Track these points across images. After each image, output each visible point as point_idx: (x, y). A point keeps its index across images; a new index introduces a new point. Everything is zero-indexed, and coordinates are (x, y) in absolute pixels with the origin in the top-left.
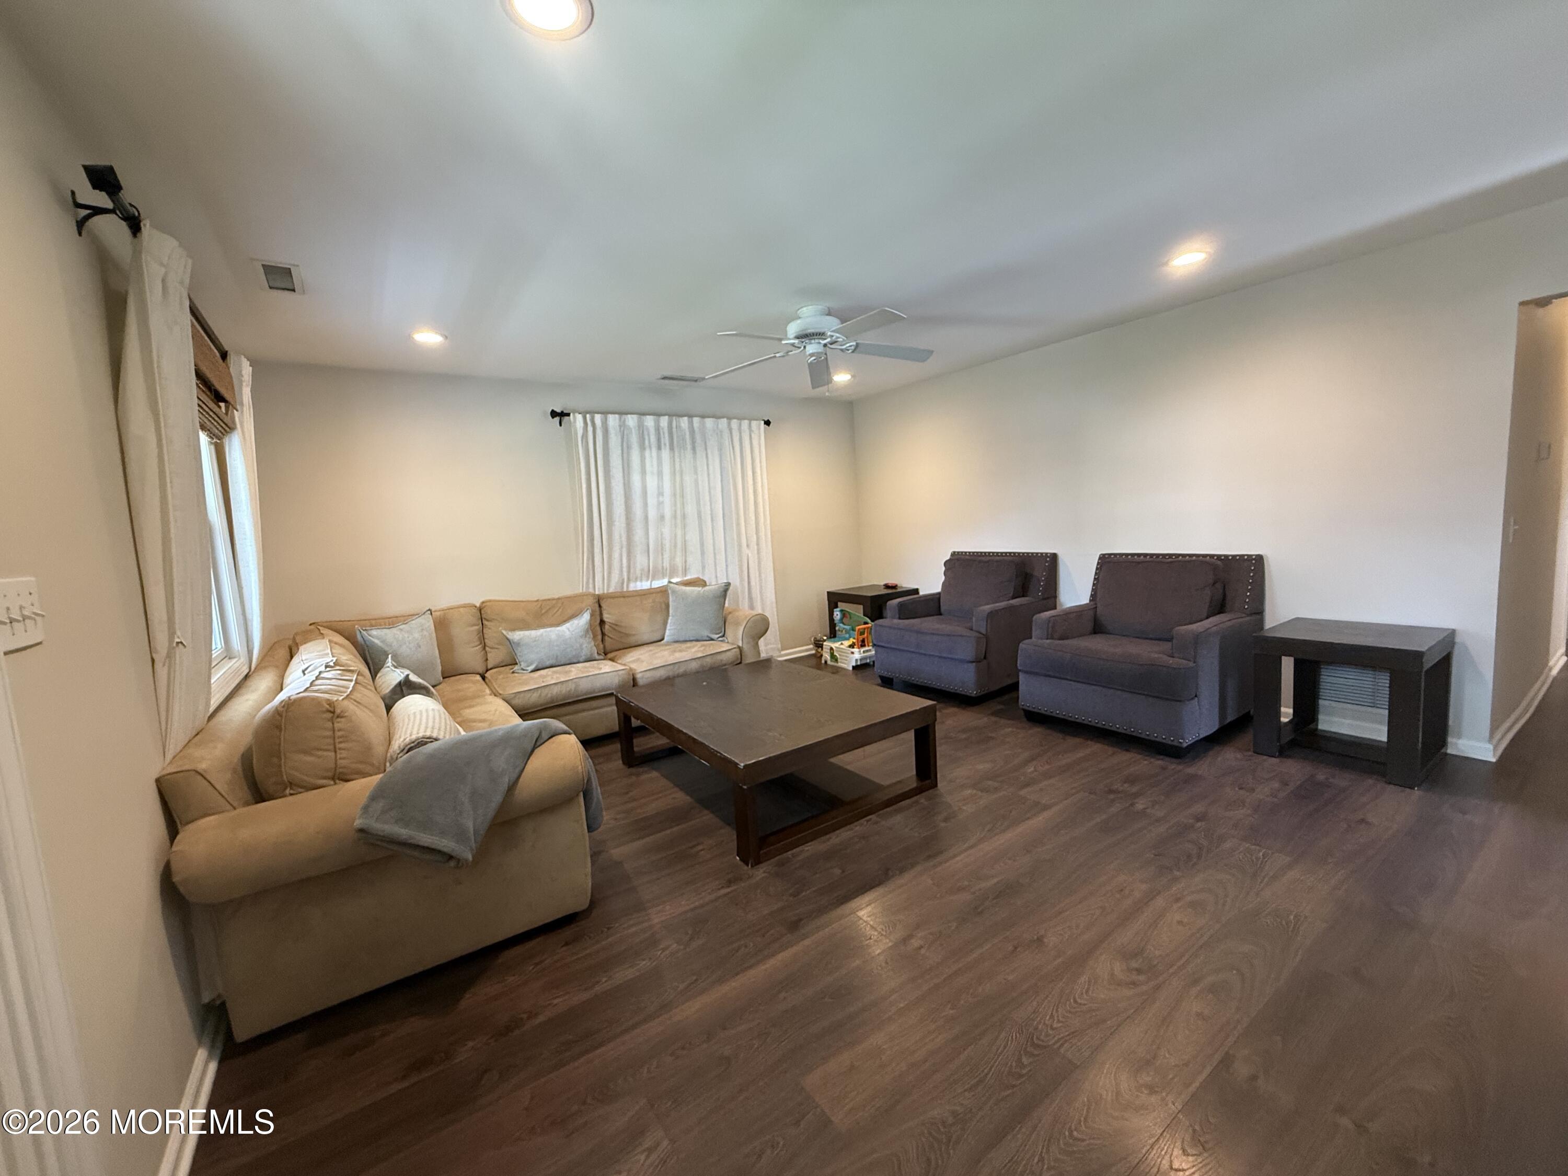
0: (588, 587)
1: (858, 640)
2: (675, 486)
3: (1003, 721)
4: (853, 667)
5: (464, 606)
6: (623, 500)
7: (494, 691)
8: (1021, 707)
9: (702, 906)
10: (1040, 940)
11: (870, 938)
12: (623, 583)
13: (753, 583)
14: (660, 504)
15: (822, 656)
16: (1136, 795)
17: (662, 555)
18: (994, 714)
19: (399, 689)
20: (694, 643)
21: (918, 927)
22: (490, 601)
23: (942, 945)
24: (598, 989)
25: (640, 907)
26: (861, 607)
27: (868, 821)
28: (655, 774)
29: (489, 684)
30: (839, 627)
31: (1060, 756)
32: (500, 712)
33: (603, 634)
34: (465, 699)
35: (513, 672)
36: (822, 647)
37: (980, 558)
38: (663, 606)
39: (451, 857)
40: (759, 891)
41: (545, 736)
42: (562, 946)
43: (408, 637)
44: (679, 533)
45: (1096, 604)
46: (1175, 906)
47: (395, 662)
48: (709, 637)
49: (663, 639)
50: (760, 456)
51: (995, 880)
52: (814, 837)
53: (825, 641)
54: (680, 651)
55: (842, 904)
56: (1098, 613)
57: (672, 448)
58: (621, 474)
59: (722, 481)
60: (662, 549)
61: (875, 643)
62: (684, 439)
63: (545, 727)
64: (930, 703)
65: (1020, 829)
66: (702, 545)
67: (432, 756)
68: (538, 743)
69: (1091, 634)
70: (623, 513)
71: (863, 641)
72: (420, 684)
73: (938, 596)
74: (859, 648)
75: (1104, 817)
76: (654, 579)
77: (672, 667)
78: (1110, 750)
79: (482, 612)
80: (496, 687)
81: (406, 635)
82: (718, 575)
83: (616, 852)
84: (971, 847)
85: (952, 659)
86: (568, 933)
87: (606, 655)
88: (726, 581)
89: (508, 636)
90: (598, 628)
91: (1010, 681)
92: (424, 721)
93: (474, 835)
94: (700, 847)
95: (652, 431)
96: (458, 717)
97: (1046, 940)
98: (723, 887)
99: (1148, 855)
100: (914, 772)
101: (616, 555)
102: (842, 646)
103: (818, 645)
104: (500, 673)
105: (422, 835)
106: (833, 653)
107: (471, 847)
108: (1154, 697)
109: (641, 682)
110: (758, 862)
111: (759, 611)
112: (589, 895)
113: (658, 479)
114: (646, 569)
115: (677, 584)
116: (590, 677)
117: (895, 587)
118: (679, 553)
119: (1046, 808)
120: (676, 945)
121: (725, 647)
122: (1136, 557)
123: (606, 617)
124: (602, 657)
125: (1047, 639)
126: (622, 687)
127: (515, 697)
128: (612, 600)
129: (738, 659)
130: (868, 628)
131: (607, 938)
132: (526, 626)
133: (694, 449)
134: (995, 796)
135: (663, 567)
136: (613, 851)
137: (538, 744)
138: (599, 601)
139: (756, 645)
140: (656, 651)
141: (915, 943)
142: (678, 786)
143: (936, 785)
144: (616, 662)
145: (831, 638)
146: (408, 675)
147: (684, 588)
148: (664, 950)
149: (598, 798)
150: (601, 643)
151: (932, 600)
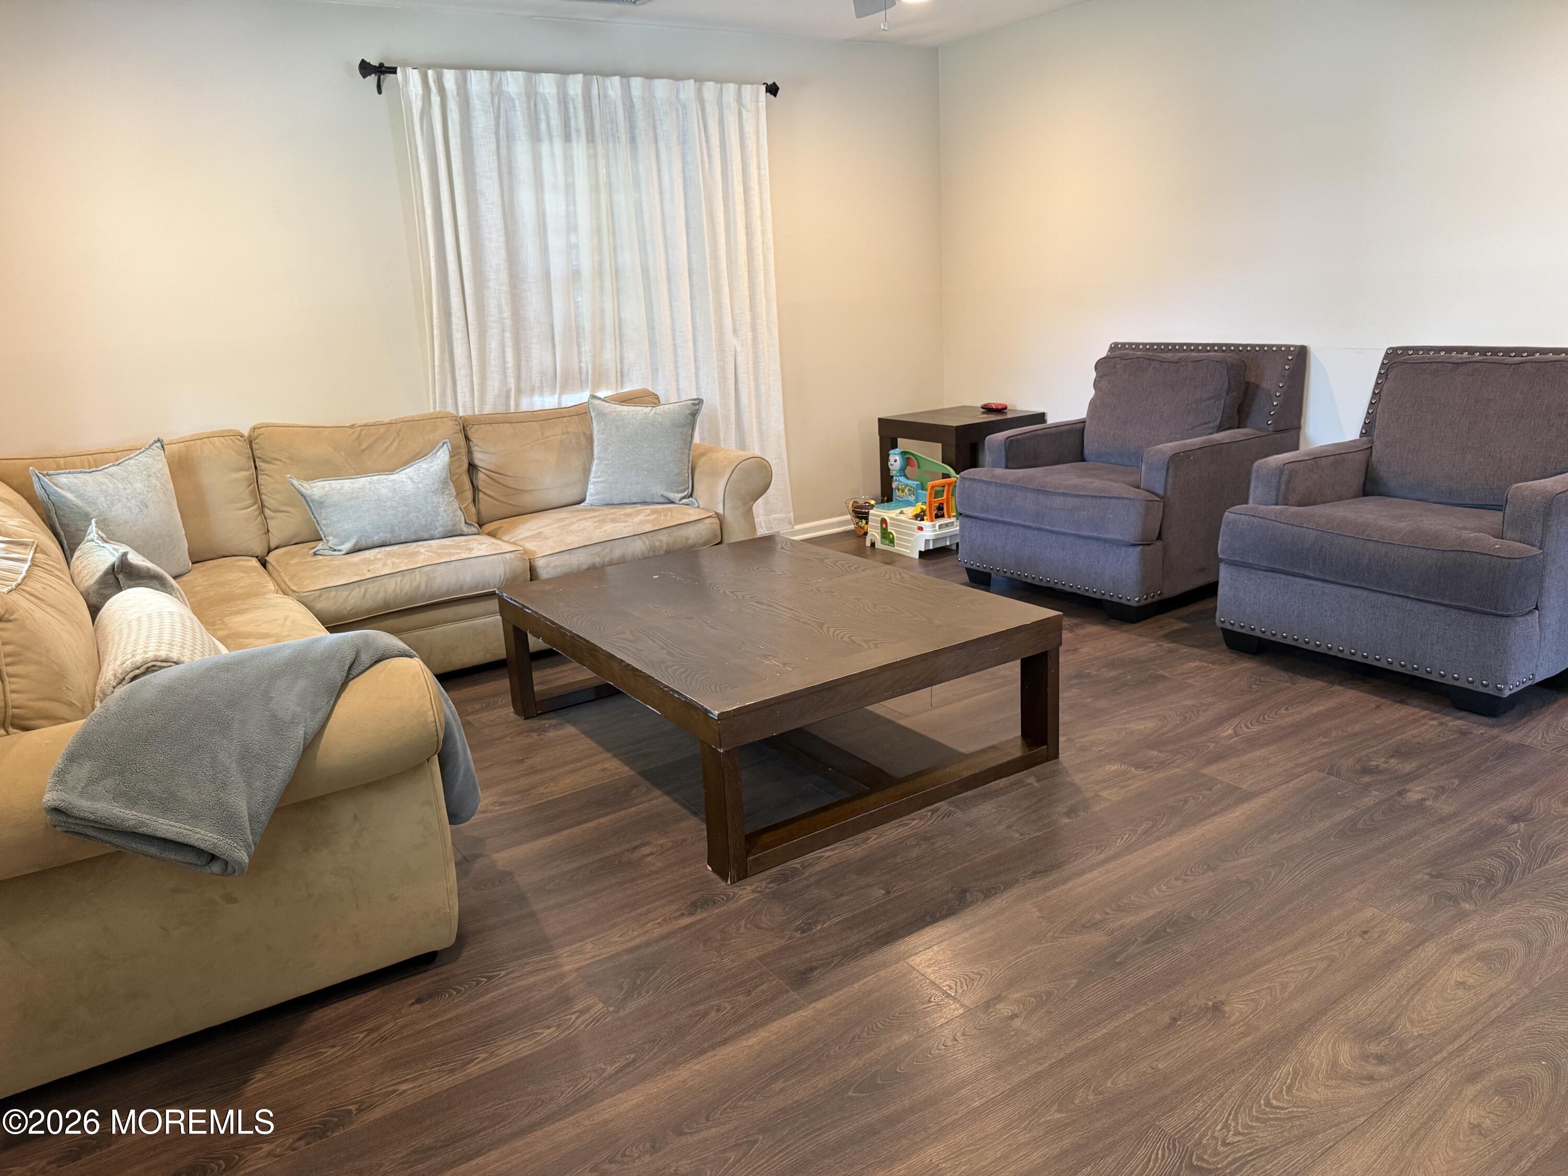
0: (443, 403)
1: (930, 505)
2: (598, 218)
3: (1184, 650)
4: (920, 552)
5: (222, 434)
6: (502, 239)
7: (283, 586)
8: (1219, 625)
9: (648, 944)
10: (1217, 1008)
11: (929, 1001)
12: (508, 398)
13: (744, 400)
14: (571, 249)
15: (866, 534)
16: (1411, 777)
17: (579, 346)
18: (1171, 637)
19: (111, 580)
20: (639, 507)
21: (1011, 984)
22: (267, 426)
23: (1049, 1012)
24: (473, 1069)
25: (542, 945)
26: (939, 446)
27: (934, 812)
28: (570, 730)
29: (275, 574)
30: (899, 482)
31: (1283, 711)
32: (294, 622)
33: (475, 489)
34: (229, 598)
35: (315, 554)
36: (866, 519)
37: (1164, 355)
38: (583, 441)
39: (213, 858)
40: (743, 923)
41: (365, 658)
42: (412, 1004)
43: (125, 489)
44: (609, 306)
45: (1372, 442)
46: (1457, 959)
47: (102, 530)
48: (668, 499)
49: (583, 500)
50: (758, 155)
51: (1151, 912)
52: (842, 835)
53: (872, 506)
54: (614, 521)
55: (886, 943)
56: (1374, 458)
57: (591, 139)
58: (497, 191)
59: (686, 206)
60: (578, 336)
61: (961, 510)
62: (614, 122)
63: (367, 643)
64: (1051, 613)
65: (1197, 832)
66: (651, 327)
67: (169, 689)
68: (352, 671)
69: (1356, 496)
70: (504, 265)
71: (940, 508)
72: (148, 569)
73: (1079, 426)
74: (932, 521)
75: (1350, 812)
76: (564, 390)
77: (599, 548)
78: (1374, 700)
79: (254, 446)
80: (286, 579)
81: (120, 485)
82: (681, 387)
83: (503, 858)
84: (1114, 857)
85: (1097, 539)
86: (422, 982)
87: (481, 526)
88: (695, 397)
89: (303, 490)
90: (465, 479)
91: (1201, 581)
92: (155, 632)
93: (250, 821)
94: (645, 850)
95: (553, 104)
96: (221, 629)
97: (1227, 1009)
98: (683, 914)
99: (1419, 877)
100: (1018, 733)
101: (493, 345)
102: (902, 517)
103: (861, 514)
104: (292, 555)
105: (161, 820)
106: (886, 529)
107: (245, 841)
108: (1460, 608)
109: (544, 574)
110: (742, 875)
111: (755, 450)
112: (455, 924)
113: (567, 201)
114: (550, 371)
115: (604, 400)
116: (454, 564)
117: (1001, 410)
118: (609, 345)
119: (1249, 796)
120: (601, 1005)
121: (693, 514)
122: (1454, 354)
123: (479, 458)
124: (474, 530)
125: (1277, 504)
126: (511, 582)
127: (320, 596)
128: (488, 427)
129: (715, 536)
130: (949, 484)
131: (488, 991)
132: (336, 472)
133: (633, 140)
134: (1161, 775)
135: (580, 368)
136: (496, 856)
137: (354, 672)
138: (465, 429)
139: (749, 514)
140: (574, 520)
141: (1004, 1009)
142: (608, 750)
143: (1056, 756)
144: (499, 539)
145: (883, 502)
146: (125, 555)
147: (619, 408)
148: (582, 1012)
149: (468, 769)
150: (471, 505)
151: (1070, 431)
